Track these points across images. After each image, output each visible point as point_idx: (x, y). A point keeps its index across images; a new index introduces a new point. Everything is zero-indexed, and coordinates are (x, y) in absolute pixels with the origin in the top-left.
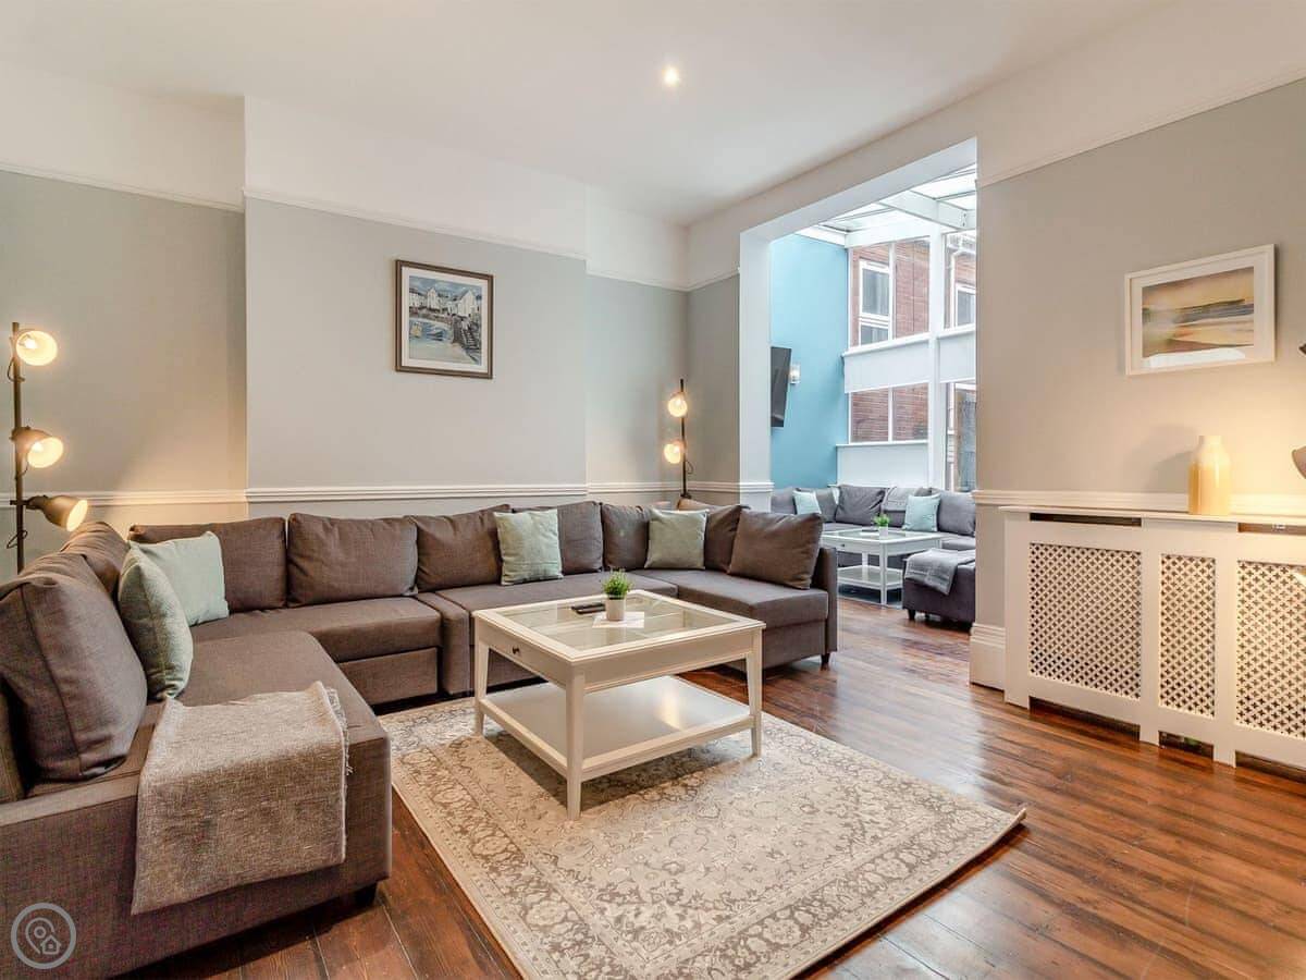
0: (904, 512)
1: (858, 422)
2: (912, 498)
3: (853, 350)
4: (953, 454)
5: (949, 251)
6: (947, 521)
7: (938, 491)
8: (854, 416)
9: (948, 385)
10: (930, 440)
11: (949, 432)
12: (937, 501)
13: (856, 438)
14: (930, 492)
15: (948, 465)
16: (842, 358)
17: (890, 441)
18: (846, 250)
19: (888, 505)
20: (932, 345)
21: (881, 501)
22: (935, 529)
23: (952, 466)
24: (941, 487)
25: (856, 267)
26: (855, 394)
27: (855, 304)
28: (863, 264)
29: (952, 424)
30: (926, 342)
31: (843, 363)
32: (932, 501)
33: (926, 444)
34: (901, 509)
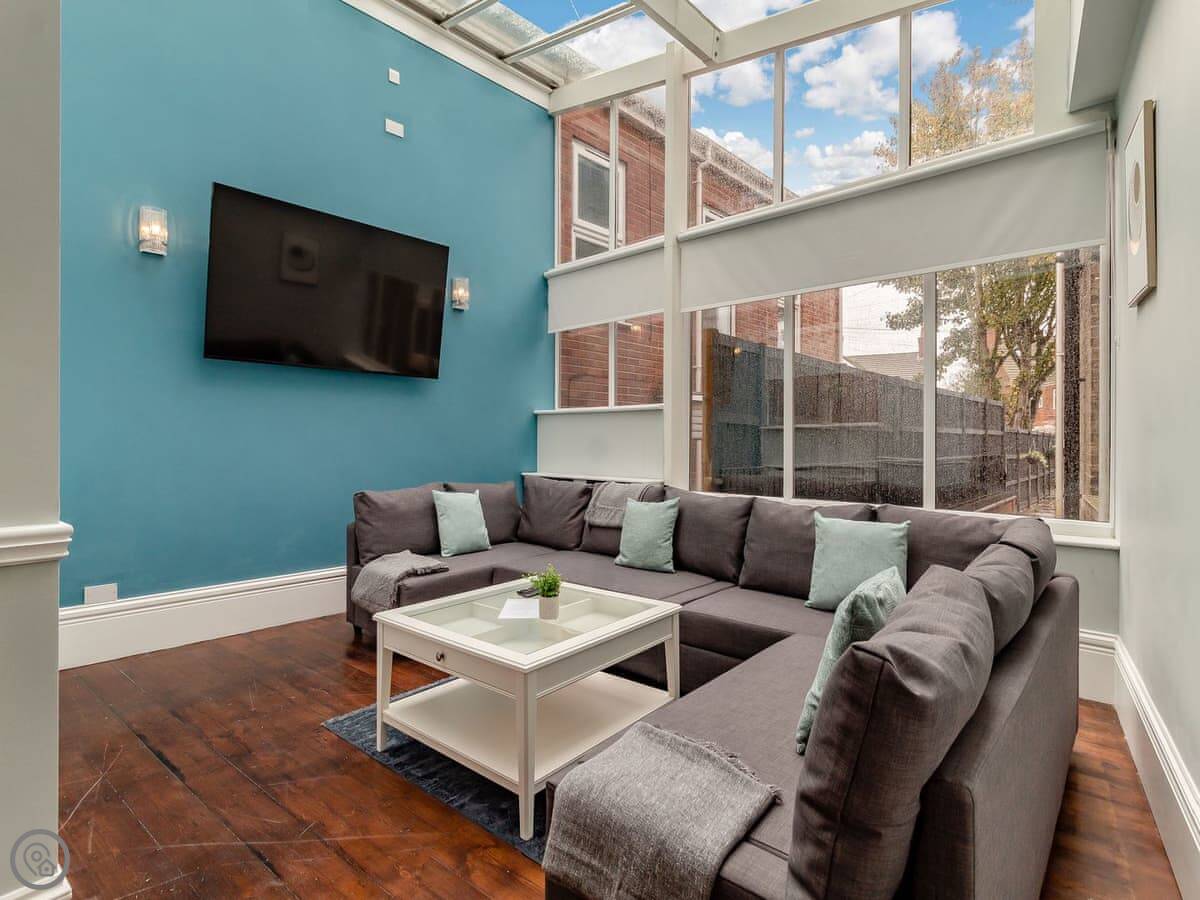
0: (619, 529)
1: (569, 379)
2: (633, 505)
3: (559, 267)
4: (700, 427)
5: (694, 162)
6: (692, 551)
7: (677, 492)
8: (565, 368)
9: (693, 315)
10: (667, 404)
11: (695, 398)
12: (673, 512)
13: (567, 401)
14: (661, 494)
15: (693, 442)
16: (545, 280)
17: (612, 406)
18: (551, 118)
19: (597, 516)
20: (669, 251)
21: (585, 507)
22: (670, 567)
23: (699, 443)
24: (684, 486)
25: (567, 149)
26: (565, 334)
27: (566, 204)
28: (578, 150)
29: (699, 388)
30: (660, 248)
31: (546, 286)
32: (665, 511)
33: (660, 411)
34: (615, 522)
